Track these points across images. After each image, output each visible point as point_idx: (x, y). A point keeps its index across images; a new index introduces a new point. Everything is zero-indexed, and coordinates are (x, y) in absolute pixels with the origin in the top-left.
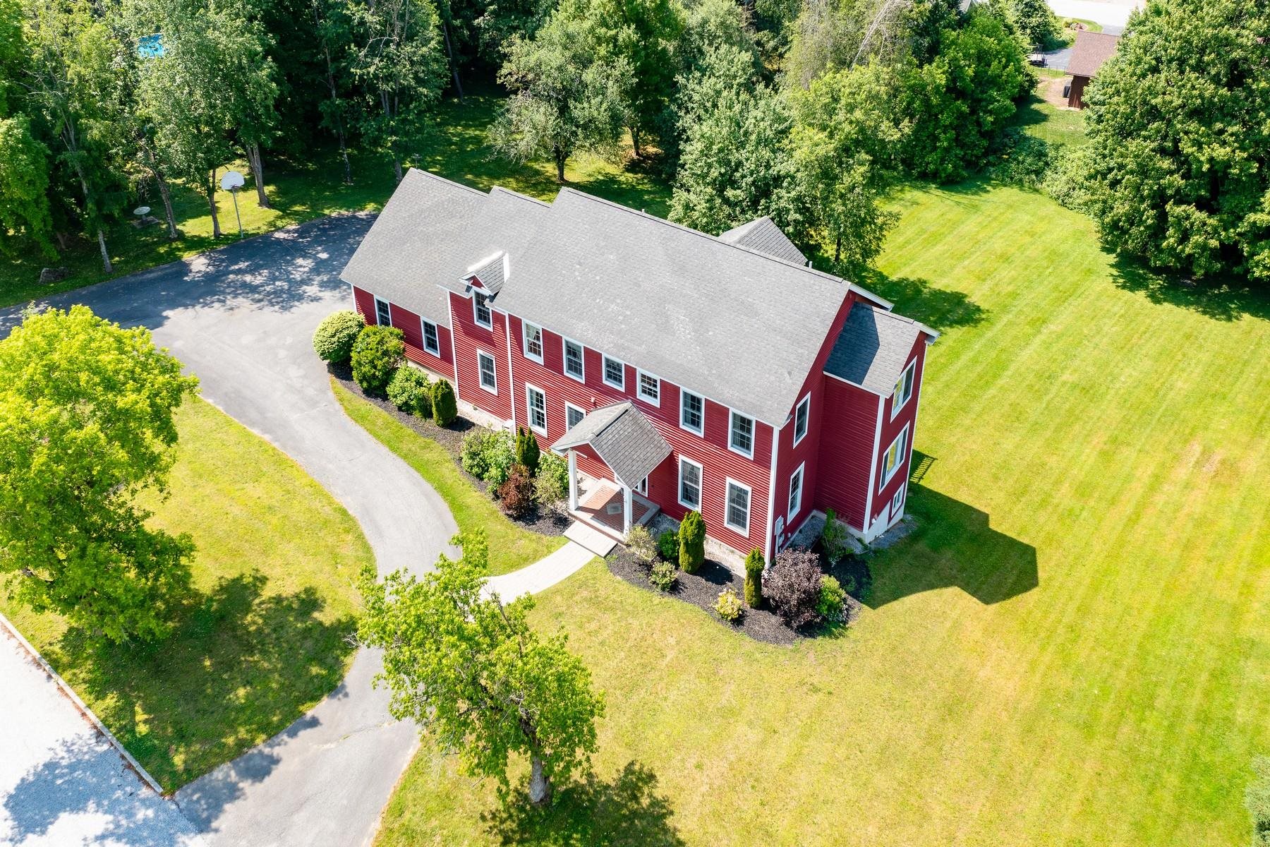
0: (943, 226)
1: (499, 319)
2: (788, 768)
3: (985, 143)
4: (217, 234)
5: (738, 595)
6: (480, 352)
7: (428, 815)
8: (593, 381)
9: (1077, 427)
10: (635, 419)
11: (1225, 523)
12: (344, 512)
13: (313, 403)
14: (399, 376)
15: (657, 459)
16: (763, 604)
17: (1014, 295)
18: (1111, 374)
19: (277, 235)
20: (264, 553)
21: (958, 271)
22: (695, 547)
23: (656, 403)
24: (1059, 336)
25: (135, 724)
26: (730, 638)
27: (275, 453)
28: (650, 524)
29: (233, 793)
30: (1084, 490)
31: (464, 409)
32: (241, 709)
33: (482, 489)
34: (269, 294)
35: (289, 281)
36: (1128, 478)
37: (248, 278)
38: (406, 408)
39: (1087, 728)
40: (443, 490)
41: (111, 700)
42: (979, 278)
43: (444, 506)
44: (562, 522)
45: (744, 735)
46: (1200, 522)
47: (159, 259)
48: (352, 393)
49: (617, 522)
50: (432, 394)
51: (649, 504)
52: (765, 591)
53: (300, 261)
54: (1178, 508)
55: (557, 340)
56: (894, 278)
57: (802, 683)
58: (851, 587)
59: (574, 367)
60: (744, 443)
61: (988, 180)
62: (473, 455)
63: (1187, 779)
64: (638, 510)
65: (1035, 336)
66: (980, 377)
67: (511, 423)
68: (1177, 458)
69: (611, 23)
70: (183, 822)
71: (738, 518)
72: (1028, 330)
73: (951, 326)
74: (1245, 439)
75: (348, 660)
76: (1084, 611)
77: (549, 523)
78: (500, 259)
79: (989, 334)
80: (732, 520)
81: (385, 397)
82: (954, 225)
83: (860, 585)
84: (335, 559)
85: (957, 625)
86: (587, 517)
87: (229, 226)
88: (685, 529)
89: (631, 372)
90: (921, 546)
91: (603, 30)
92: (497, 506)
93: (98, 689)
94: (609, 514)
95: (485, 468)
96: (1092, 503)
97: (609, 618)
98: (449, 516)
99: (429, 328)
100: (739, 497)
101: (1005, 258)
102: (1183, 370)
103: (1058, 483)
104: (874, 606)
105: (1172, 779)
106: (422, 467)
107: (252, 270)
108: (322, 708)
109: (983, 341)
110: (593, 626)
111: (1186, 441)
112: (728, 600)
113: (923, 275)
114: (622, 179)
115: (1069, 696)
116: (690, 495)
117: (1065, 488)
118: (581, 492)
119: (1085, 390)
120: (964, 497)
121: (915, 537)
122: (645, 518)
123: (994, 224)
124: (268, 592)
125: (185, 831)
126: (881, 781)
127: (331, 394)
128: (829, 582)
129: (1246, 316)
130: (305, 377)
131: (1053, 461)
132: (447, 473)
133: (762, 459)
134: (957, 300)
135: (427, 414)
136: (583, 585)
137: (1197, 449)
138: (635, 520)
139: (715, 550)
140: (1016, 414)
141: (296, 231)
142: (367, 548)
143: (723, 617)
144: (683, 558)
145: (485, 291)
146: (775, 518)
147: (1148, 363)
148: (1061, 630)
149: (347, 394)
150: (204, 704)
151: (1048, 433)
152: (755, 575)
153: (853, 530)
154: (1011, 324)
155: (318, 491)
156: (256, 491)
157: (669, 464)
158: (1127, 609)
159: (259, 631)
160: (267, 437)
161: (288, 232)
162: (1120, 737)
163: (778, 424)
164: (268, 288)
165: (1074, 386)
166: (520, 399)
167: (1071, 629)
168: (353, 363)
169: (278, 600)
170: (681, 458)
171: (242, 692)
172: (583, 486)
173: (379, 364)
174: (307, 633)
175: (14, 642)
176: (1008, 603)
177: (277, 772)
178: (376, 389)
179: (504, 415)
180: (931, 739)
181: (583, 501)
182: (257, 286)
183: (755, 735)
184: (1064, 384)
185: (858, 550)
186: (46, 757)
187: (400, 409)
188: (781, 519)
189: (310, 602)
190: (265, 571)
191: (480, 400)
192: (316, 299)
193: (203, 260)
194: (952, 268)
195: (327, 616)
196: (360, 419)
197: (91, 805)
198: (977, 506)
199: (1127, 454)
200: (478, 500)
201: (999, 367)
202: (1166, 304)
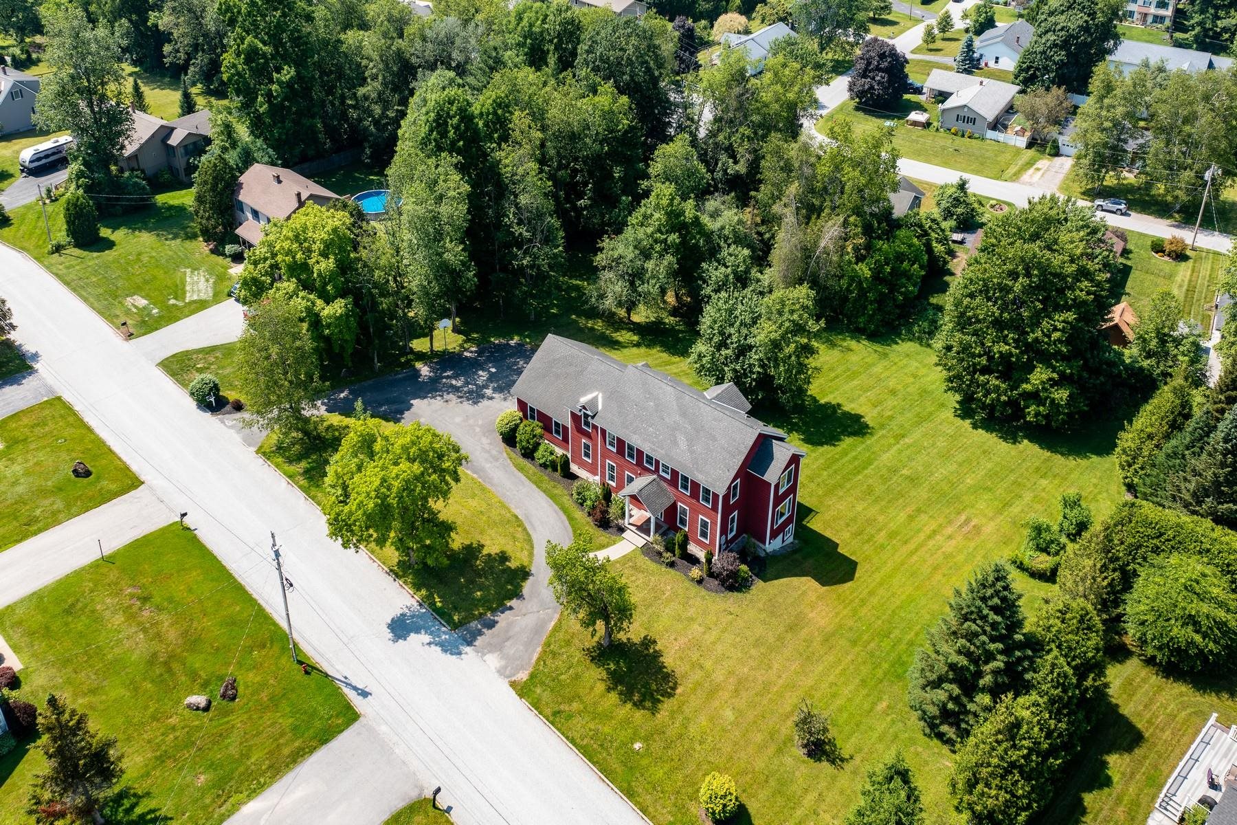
0: (862, 367)
1: (595, 427)
2: (714, 643)
3: (898, 311)
4: (432, 350)
5: (701, 570)
6: (583, 441)
7: (561, 647)
8: (639, 463)
9: (901, 501)
10: (658, 484)
11: (961, 558)
12: (517, 517)
13: (497, 460)
14: (541, 448)
15: (668, 504)
16: (711, 575)
17: (891, 418)
18: (930, 472)
19: (465, 354)
20: (481, 533)
21: (862, 400)
22: (683, 546)
23: (668, 477)
24: (909, 446)
25: (435, 603)
26: (695, 589)
27: (480, 485)
28: (663, 535)
29: (480, 633)
30: (892, 535)
31: (574, 468)
32: (479, 600)
33: (583, 510)
34: (465, 393)
35: (476, 385)
36: (919, 531)
37: (454, 382)
38: (544, 466)
39: (854, 643)
40: (564, 509)
41: (424, 592)
42: (873, 405)
43: (564, 518)
44: (621, 530)
45: (696, 628)
46: (948, 556)
47: (403, 366)
48: (516, 455)
49: (647, 532)
50: (558, 460)
51: (664, 525)
52: (714, 569)
53: (481, 373)
54: (940, 547)
55: (623, 442)
56: (822, 402)
57: (725, 611)
58: (756, 571)
59: (631, 456)
60: (707, 500)
61: (899, 335)
62: (579, 494)
63: (893, 666)
64: (658, 527)
65: (894, 445)
66: (856, 468)
67: (598, 478)
68: (950, 522)
69: (664, 230)
70: (461, 641)
71: (704, 534)
72: (892, 441)
73: (848, 436)
74: (991, 514)
75: (523, 584)
76: (872, 593)
77: (615, 530)
78: (597, 397)
79: (869, 442)
80: (701, 535)
81: (533, 459)
82: (870, 366)
83: (760, 570)
84: (514, 539)
85: (804, 593)
86: (633, 528)
87: (439, 346)
88: (678, 537)
89: (657, 462)
90: (798, 556)
91: (659, 235)
92: (589, 519)
93: (417, 587)
94: (644, 528)
95: (585, 501)
96: (894, 542)
97: (640, 576)
98: (567, 522)
99: (557, 424)
100: (704, 524)
101: (893, 392)
102: (974, 472)
103: (880, 530)
104: (765, 581)
105: (886, 666)
106: (553, 497)
107: (455, 377)
108: (513, 603)
109: (864, 446)
110: (634, 578)
111: (959, 513)
112: (696, 572)
113: (839, 400)
114: (667, 321)
115: (851, 629)
116: (683, 522)
117: (883, 533)
118: (631, 516)
119: (912, 480)
120: (828, 534)
121: (795, 552)
122: (661, 531)
123: (894, 368)
124: (485, 552)
125: (462, 645)
126: (753, 652)
127: (505, 454)
128: (744, 567)
129: (1026, 441)
130: (491, 444)
131: (881, 518)
132: (565, 501)
133: (715, 509)
134: (857, 418)
135: (555, 470)
136: (630, 560)
137: (963, 517)
138: (656, 532)
139: (693, 548)
140: (870, 491)
141: (476, 352)
142: (529, 535)
143: (693, 579)
144: (677, 551)
145: (589, 413)
146: (721, 536)
147: (955, 466)
148: (857, 601)
149: (513, 455)
150: (463, 596)
151: (883, 503)
152: (709, 561)
153: (761, 545)
154: (883, 436)
155: (504, 506)
156: (473, 503)
157: (674, 507)
158: (893, 595)
159: (483, 569)
160: (475, 476)
161: (471, 352)
162: (868, 647)
163: (721, 492)
164: (466, 389)
165: (907, 477)
166: (603, 467)
167: (862, 600)
168: (518, 439)
169: (489, 555)
170: (679, 504)
171: (479, 593)
172: (633, 513)
173: (531, 441)
174: (504, 571)
175: (376, 565)
176: (833, 587)
177: (498, 626)
178: (529, 454)
179: (595, 474)
180: (780, 638)
181: (631, 521)
182: (459, 387)
183: (701, 629)
184: (901, 476)
185: (762, 554)
186: (399, 612)
187: (541, 465)
188: (724, 537)
189: (504, 557)
190: (483, 542)
191: (582, 465)
192: (491, 398)
193: (426, 368)
194: (860, 396)
195: (513, 564)
196: (521, 469)
197: (423, 631)
198: (834, 539)
199: (924, 518)
200: (580, 515)
201: (869, 462)
202: (980, 430)
